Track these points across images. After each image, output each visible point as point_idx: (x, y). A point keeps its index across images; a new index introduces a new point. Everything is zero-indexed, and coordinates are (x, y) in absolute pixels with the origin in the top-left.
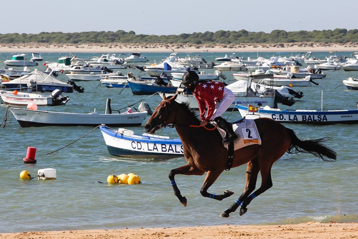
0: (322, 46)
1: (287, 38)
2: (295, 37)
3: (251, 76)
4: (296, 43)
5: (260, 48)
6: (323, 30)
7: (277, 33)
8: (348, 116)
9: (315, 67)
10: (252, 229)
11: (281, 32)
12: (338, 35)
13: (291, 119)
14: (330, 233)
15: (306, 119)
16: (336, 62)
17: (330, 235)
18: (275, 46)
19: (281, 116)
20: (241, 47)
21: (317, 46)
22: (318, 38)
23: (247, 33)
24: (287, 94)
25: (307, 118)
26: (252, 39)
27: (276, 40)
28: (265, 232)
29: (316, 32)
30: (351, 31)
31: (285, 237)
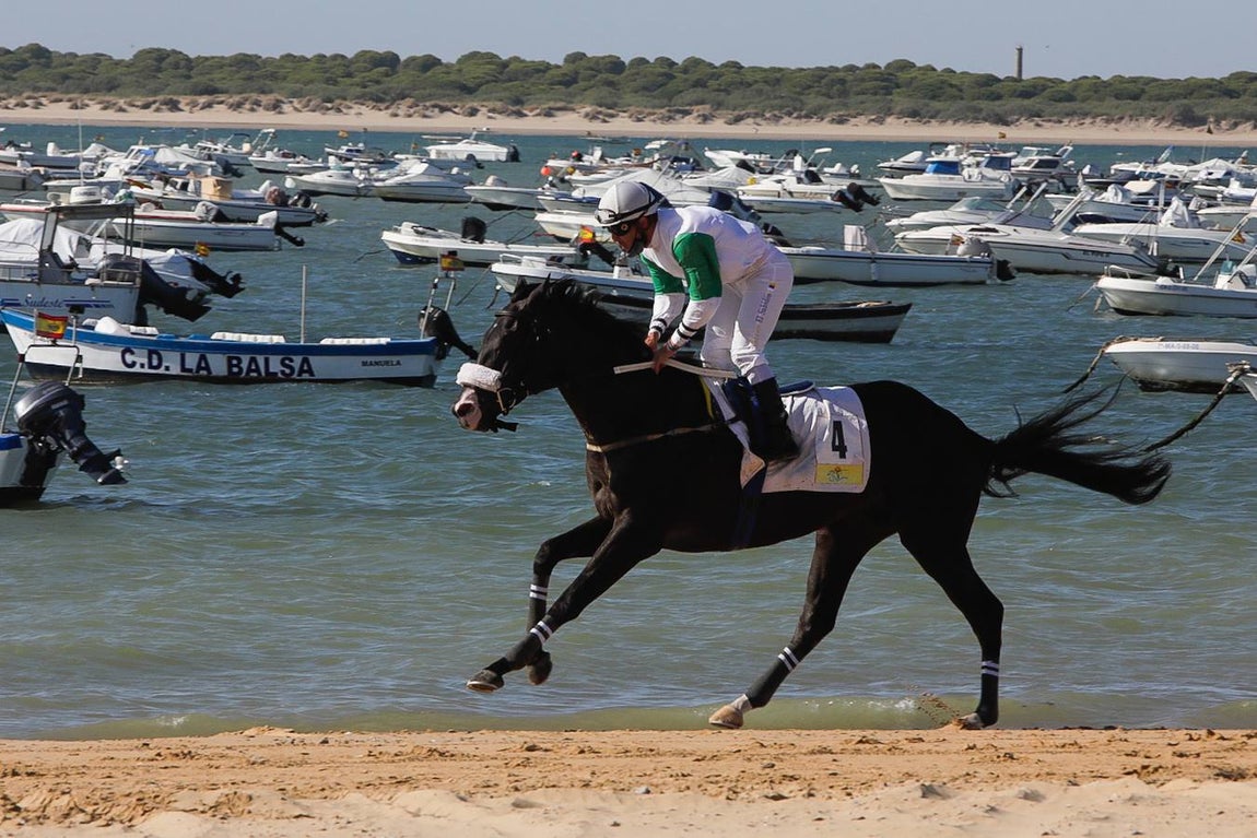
0: (314, 111)
1: (189, 77)
2: (217, 75)
3: (57, 210)
4: (222, 97)
5: (93, 113)
6: (316, 53)
7: (156, 60)
8: (387, 363)
9: (289, 183)
10: (47, 753)
11: (168, 55)
12: (368, 74)
13: (187, 367)
14: (321, 766)
15: (241, 369)
16: (361, 168)
17: (324, 773)
18: (146, 106)
19: (155, 356)
20: (26, 106)
21: (296, 109)
22: (297, 82)
23: (48, 58)
24: (185, 278)
25: (244, 365)
26: (66, 77)
27: (152, 84)
28: (92, 765)
29: (293, 62)
30: (413, 59)
31: (166, 783)
